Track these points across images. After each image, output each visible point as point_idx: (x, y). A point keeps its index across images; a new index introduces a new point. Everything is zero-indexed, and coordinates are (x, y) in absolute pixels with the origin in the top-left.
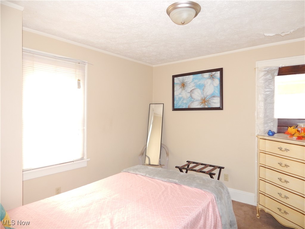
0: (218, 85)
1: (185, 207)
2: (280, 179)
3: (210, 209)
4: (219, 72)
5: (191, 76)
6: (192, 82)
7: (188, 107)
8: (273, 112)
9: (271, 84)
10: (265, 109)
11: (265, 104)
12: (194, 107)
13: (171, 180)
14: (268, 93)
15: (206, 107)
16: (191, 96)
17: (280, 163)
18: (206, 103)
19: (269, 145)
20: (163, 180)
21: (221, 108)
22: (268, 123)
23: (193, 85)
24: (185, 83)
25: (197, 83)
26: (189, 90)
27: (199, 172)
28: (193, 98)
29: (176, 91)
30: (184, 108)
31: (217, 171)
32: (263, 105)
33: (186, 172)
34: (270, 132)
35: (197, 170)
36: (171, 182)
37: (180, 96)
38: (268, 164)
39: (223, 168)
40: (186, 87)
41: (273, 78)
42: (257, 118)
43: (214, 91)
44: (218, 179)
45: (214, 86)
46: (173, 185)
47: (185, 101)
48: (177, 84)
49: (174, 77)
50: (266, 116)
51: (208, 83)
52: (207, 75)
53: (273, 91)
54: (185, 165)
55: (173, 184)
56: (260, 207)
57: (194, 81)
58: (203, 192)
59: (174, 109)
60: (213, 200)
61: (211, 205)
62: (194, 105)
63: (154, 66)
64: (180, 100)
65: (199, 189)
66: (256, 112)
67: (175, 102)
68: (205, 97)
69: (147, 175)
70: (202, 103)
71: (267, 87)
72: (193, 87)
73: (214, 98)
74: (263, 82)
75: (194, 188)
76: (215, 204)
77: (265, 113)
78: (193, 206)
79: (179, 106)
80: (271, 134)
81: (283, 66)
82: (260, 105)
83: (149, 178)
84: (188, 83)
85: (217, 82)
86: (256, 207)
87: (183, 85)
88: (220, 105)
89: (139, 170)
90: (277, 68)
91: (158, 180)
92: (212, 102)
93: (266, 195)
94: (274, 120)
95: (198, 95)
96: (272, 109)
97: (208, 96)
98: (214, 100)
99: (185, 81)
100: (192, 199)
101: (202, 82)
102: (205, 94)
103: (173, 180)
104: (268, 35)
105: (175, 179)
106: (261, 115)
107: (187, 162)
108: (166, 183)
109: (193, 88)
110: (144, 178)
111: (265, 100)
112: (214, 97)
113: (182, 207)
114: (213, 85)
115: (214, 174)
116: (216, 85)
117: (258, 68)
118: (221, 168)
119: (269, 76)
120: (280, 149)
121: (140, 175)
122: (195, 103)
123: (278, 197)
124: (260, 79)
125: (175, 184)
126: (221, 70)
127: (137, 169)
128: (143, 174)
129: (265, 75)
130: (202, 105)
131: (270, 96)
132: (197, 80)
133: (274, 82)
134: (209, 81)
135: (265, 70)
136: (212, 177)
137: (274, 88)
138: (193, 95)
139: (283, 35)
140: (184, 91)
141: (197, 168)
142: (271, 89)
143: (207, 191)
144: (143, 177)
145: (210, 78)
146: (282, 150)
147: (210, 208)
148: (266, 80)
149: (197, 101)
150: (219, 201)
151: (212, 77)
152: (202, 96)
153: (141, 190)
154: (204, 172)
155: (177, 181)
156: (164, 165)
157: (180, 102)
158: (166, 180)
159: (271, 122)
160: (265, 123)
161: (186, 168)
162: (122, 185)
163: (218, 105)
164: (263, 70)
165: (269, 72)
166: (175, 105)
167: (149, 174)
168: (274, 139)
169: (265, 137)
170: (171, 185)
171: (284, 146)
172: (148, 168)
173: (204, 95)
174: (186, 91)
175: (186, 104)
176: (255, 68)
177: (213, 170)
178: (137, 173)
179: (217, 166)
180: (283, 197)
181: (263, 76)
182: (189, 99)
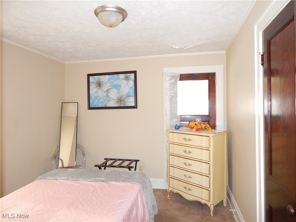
0: (132, 86)
1: (119, 201)
2: (185, 164)
3: (139, 199)
4: (133, 74)
5: (107, 76)
6: (108, 82)
7: (104, 106)
8: (177, 110)
9: (175, 88)
10: (171, 108)
11: (171, 104)
12: (110, 106)
13: (97, 179)
14: (173, 94)
15: (122, 106)
16: (107, 95)
17: (185, 150)
18: (122, 102)
19: (176, 137)
20: (89, 180)
21: (135, 107)
22: (173, 119)
23: (109, 85)
24: (100, 83)
25: (113, 83)
26: (105, 89)
27: (118, 167)
28: (109, 98)
29: (91, 89)
30: (100, 106)
31: (133, 165)
32: (169, 105)
33: (105, 169)
34: (177, 126)
35: (117, 166)
36: (97, 181)
37: (96, 95)
38: (176, 153)
39: (138, 161)
40: (102, 87)
41: (176, 82)
42: (165, 115)
43: (129, 91)
44: (135, 170)
45: (129, 87)
46: (101, 184)
47: (101, 100)
48: (93, 83)
49: (89, 75)
50: (171, 114)
51: (123, 84)
52: (122, 76)
53: (176, 93)
54: (103, 163)
55: (100, 182)
56: (170, 189)
57: (109, 80)
58: (131, 185)
59: (90, 108)
60: (140, 190)
61: (139, 195)
62: (111, 104)
63: (66, 63)
64: (96, 99)
65: (126, 183)
66: (164, 110)
67: (91, 101)
68: (121, 96)
69: (70, 178)
70: (118, 102)
71: (172, 89)
72: (109, 86)
73: (129, 98)
74: (169, 85)
75: (122, 182)
76: (142, 193)
77: (171, 111)
78: (126, 199)
79: (95, 105)
80: (177, 128)
81: (183, 73)
82: (167, 105)
83: (72, 181)
84: (104, 82)
85: (132, 83)
86: (167, 190)
87: (99, 84)
88: (135, 104)
89: (58, 175)
90: (178, 75)
91: (83, 182)
92: (127, 101)
93: (175, 178)
94: (177, 116)
95: (114, 94)
96: (176, 107)
97: (123, 96)
98: (129, 99)
99: (101, 80)
100: (124, 193)
101: (117, 82)
102: (120, 93)
103: (99, 178)
104: (175, 47)
105: (101, 178)
106: (168, 113)
107: (105, 159)
108: (93, 183)
109: (109, 88)
110: (67, 182)
111: (171, 100)
112: (129, 96)
113: (117, 202)
114: (128, 85)
115: (132, 167)
116: (130, 86)
117: (165, 73)
118: (137, 161)
119: (173, 81)
120: (185, 139)
121: (61, 180)
122: (111, 102)
123: (184, 178)
124: (167, 83)
125: (102, 182)
126: (135, 72)
127: (55, 174)
128: (64, 178)
129: (170, 79)
130: (118, 104)
131: (175, 97)
132: (113, 80)
133: (177, 86)
134: (125, 82)
135: (170, 75)
136: (130, 170)
137: (177, 91)
138: (109, 94)
139: (185, 49)
140: (100, 90)
141: (116, 164)
142: (175, 91)
143: (134, 183)
144: (65, 181)
145: (125, 79)
146: (187, 140)
147: (139, 197)
148: (172, 84)
149: (113, 100)
150: (145, 190)
151: (127, 78)
152: (118, 95)
153: (67, 195)
154: (123, 167)
155: (104, 179)
156: (80, 166)
157: (96, 101)
158: (92, 180)
159: (175, 118)
160: (171, 119)
161: (104, 166)
162: (42, 194)
163: (133, 104)
164: (169, 75)
165: (173, 77)
166: (90, 104)
167: (72, 177)
168: (180, 131)
169: (174, 131)
170: (99, 184)
171: (188, 137)
172: (68, 171)
173: (120, 95)
174: (102, 90)
175: (103, 103)
176: (163, 74)
177: (130, 164)
178: (57, 177)
179: (133, 160)
180: (188, 177)
181: (170, 80)
182: (106, 98)
